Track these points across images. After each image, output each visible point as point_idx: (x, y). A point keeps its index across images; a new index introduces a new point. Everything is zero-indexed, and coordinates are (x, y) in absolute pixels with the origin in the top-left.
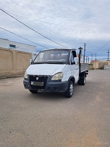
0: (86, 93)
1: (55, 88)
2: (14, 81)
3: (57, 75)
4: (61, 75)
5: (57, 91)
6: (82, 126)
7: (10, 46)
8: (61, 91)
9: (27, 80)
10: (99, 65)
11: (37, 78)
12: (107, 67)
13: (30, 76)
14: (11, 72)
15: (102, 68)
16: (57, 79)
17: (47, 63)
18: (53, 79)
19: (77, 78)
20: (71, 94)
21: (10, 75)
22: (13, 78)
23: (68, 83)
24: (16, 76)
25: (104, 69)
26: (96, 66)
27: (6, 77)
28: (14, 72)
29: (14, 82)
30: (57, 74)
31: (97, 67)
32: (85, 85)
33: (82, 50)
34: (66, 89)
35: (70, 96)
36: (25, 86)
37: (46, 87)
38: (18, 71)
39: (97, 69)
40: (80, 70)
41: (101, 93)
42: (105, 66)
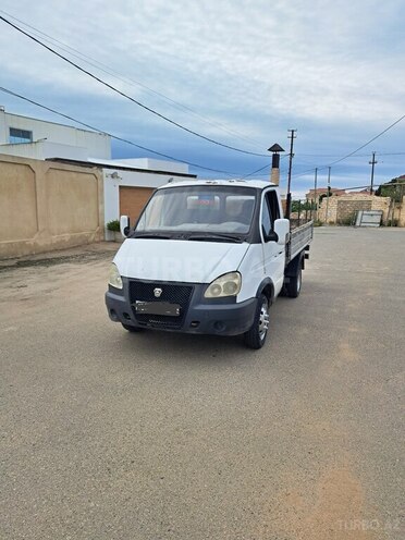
0: (306, 331)
1: (217, 324)
2: (50, 281)
3: (222, 283)
4: (236, 281)
5: (221, 331)
6: (310, 446)
7: (11, 134)
8: (236, 333)
9: (121, 295)
10: (340, 210)
11: (158, 292)
12: (366, 219)
13: (131, 283)
14: (31, 241)
15: (349, 222)
16: (222, 294)
17: (185, 239)
18: (208, 294)
19: (278, 283)
20: (262, 337)
21: (26, 252)
22: (42, 268)
23: (255, 306)
24: (49, 256)
25: (358, 224)
26: (329, 211)
27: (14, 262)
28: (41, 241)
29: (50, 285)
30: (222, 278)
31: (334, 219)
32: (300, 295)
33: (280, 153)
34: (249, 324)
35: (258, 344)
36: (112, 312)
37: (188, 319)
38: (55, 239)
39: (331, 223)
40: (288, 255)
41: (353, 330)
42: (360, 213)
